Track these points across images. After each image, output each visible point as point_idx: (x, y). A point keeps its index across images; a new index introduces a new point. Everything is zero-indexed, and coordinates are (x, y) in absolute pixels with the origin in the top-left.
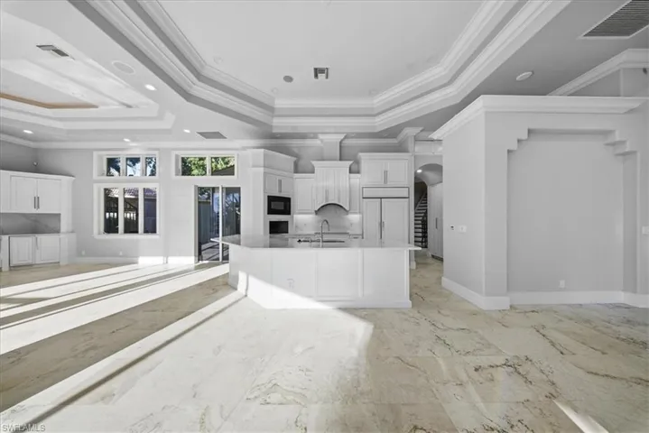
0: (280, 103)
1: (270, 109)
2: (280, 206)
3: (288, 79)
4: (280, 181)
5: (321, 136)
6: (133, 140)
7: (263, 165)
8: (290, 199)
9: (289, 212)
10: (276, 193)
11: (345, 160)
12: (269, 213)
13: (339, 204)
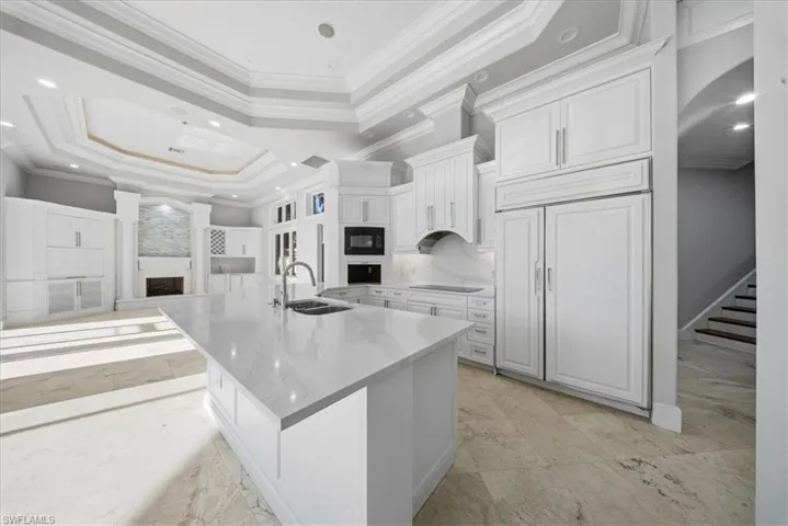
0: (355, 83)
1: (342, 98)
2: (366, 241)
3: (327, 30)
4: (366, 205)
5: (426, 110)
6: (282, 187)
7: (337, 183)
8: (383, 229)
9: (380, 251)
10: (359, 223)
11: (470, 135)
12: (347, 252)
13: (452, 230)
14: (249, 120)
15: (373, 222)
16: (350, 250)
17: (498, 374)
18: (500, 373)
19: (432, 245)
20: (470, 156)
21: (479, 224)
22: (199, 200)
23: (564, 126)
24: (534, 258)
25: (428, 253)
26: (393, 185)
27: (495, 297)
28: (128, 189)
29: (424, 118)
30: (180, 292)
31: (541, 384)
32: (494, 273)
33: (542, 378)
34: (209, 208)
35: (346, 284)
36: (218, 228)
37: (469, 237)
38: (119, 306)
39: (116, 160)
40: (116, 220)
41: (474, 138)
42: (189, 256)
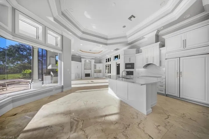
1: (125, 37)
2: (130, 66)
4: (130, 58)
7: (123, 54)
8: (134, 63)
9: (133, 68)
10: (128, 62)
11: (158, 42)
12: (126, 69)
13: (153, 63)
14: (106, 44)
15: (131, 62)
16: (126, 68)
17: (166, 96)
18: (167, 95)
19: (147, 67)
20: (158, 46)
21: (160, 62)
22: (93, 59)
23: (185, 39)
24: (177, 69)
25: (146, 68)
26: (136, 54)
27: (165, 78)
28: (83, 58)
29: (144, 38)
30: (89, 76)
31: (179, 98)
32: (165, 73)
33: (179, 97)
34: (94, 60)
35: (125, 75)
36: (95, 64)
37: (158, 65)
38: (82, 78)
39: (82, 53)
40: (81, 64)
41: (159, 43)
42: (91, 69)
